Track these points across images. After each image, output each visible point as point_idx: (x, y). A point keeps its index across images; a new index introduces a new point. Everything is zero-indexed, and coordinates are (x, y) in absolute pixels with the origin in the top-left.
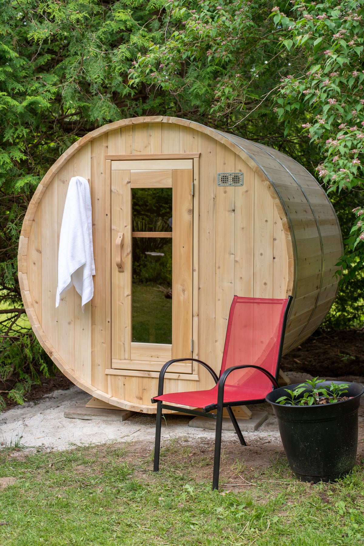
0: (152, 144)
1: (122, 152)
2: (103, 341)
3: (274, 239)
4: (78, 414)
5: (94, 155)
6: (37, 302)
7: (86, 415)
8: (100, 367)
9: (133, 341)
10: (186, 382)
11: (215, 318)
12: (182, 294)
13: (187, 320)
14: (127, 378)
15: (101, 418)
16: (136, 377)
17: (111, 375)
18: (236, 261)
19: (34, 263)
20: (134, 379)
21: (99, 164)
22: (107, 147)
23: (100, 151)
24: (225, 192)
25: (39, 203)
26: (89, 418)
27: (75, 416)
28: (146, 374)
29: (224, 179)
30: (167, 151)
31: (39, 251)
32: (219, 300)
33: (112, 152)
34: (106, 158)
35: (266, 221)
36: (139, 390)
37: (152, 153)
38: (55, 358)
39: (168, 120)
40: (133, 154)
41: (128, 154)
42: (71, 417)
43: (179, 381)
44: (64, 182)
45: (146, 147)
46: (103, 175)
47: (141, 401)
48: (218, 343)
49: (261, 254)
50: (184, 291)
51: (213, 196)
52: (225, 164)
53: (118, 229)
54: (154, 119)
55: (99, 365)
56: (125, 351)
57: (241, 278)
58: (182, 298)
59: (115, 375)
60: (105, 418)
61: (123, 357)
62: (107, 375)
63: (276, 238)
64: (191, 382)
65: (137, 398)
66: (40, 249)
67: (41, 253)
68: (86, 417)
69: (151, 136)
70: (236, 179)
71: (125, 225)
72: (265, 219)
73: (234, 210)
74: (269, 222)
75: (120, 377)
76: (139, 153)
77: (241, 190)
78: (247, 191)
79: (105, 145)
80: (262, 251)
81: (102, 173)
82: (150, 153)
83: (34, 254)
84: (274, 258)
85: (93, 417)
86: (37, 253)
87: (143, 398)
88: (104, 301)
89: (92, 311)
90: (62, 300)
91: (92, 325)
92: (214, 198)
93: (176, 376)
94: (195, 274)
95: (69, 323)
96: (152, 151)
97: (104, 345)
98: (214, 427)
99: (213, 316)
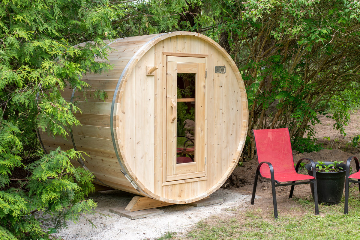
0: (186, 48)
1: (171, 51)
2: (161, 166)
3: (237, 101)
4: (140, 215)
5: (156, 51)
7: (144, 215)
8: (159, 182)
9: (177, 163)
10: (201, 181)
12: (201, 133)
13: (203, 147)
14: (173, 186)
15: (152, 214)
16: (178, 184)
17: (165, 186)
18: (223, 113)
19: (121, 121)
20: (177, 185)
21: (159, 57)
22: (163, 47)
23: (160, 50)
24: (218, 76)
26: (146, 216)
27: (138, 217)
28: (183, 182)
29: (218, 69)
30: (193, 52)
31: (124, 113)
32: (215, 134)
33: (166, 51)
34: (163, 54)
35: (234, 92)
36: (179, 191)
38: (139, 181)
40: (177, 53)
41: (174, 52)
42: (136, 218)
43: (198, 182)
44: (139, 68)
45: (183, 49)
46: (161, 64)
47: (180, 198)
48: (215, 158)
49: (232, 109)
50: (202, 131)
51: (213, 79)
52: (218, 61)
53: (171, 97)
54: (192, 34)
56: (173, 170)
57: (224, 122)
58: (201, 135)
59: (167, 185)
60: (155, 214)
61: (172, 174)
62: (163, 186)
64: (204, 181)
65: (178, 196)
66: (124, 111)
67: (125, 114)
68: (144, 216)
69: (185, 43)
70: (223, 70)
71: (174, 94)
73: (222, 86)
75: (170, 186)
76: (179, 52)
77: (225, 75)
78: (227, 76)
79: (162, 46)
80: (232, 107)
81: (160, 63)
82: (185, 53)
83: (121, 115)
85: (148, 215)
87: (181, 196)
88: (162, 141)
89: (155, 148)
90: (138, 143)
91: (155, 157)
92: (214, 80)
93: (197, 179)
94: (206, 121)
95: (142, 158)
96: (186, 52)
97: (162, 168)
98: (208, 204)
99: (213, 144)
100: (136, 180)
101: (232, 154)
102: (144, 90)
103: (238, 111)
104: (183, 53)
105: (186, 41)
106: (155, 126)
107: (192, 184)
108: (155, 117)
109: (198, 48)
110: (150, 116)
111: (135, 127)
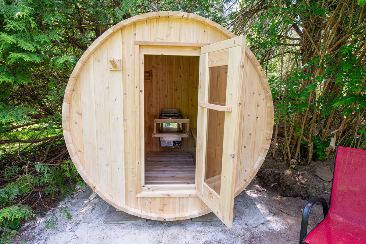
0: (172, 35)
1: (148, 39)
2: (134, 176)
3: (258, 106)
4: (114, 221)
5: (124, 40)
6: (80, 151)
14: (152, 198)
16: (159, 197)
17: (140, 197)
19: (76, 123)
20: (157, 199)
21: (128, 48)
22: (135, 34)
23: (130, 38)
24: (226, 73)
25: (78, 77)
26: (122, 222)
28: (166, 196)
30: (184, 40)
32: (218, 145)
33: (139, 39)
34: (135, 43)
35: (254, 93)
36: (161, 205)
37: (172, 41)
38: (98, 191)
39: (188, 15)
40: (157, 41)
41: (153, 40)
42: (109, 223)
43: (190, 198)
44: (99, 61)
45: (167, 37)
47: (162, 212)
49: (249, 115)
51: (217, 75)
54: (177, 14)
55: (131, 192)
59: (143, 197)
62: (137, 197)
63: (260, 104)
65: (160, 210)
66: (80, 112)
67: (81, 115)
68: (120, 223)
69: (171, 28)
72: (253, 92)
74: (255, 94)
75: (147, 198)
76: (161, 41)
79: (133, 32)
80: (249, 113)
81: (131, 55)
82: (170, 41)
83: (75, 116)
84: (257, 118)
85: (125, 222)
86: (78, 115)
87: (164, 210)
88: (135, 149)
89: (125, 156)
90: (101, 149)
91: (125, 165)
92: (218, 77)
95: (107, 165)
97: (135, 178)
98: (209, 220)
99: (214, 156)
101: (246, 171)
102: (108, 88)
103: (258, 119)
104: (167, 41)
105: (172, 25)
106: (124, 131)
107: (180, 199)
108: (125, 120)
109: (192, 35)
110: (118, 119)
111: (97, 131)
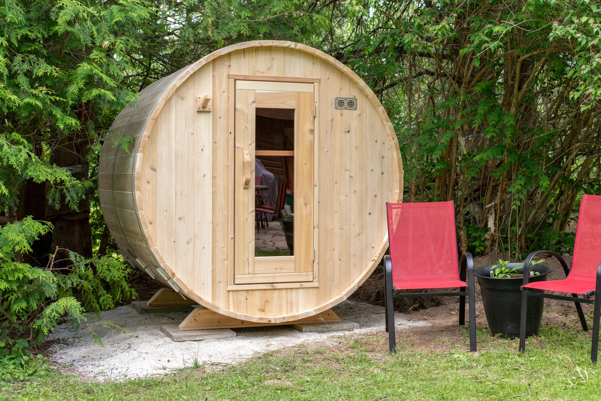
0: (274, 66)
1: (245, 72)
2: (224, 258)
3: (383, 157)
4: (189, 336)
5: (215, 74)
6: (151, 223)
7: (198, 336)
8: (221, 284)
9: (255, 256)
10: (306, 290)
11: (332, 229)
12: (304, 207)
13: (309, 232)
14: (250, 292)
15: (213, 336)
16: (259, 290)
17: (233, 291)
18: (351, 177)
19: (148, 182)
20: (257, 292)
21: (221, 82)
22: (230, 66)
23: (223, 71)
24: (342, 115)
26: (201, 338)
27: (186, 339)
28: (269, 287)
29: (340, 103)
30: (289, 74)
31: (154, 170)
32: (336, 212)
33: (234, 71)
34: (229, 77)
35: (376, 141)
36: (261, 302)
37: (275, 76)
38: (178, 279)
39: (296, 45)
40: (256, 75)
41: (251, 74)
42: (182, 340)
43: (301, 290)
44: (183, 99)
45: (269, 69)
46: (225, 93)
47: (263, 313)
48: (335, 251)
49: (372, 170)
50: (306, 204)
51: (330, 118)
52: (341, 89)
53: (243, 146)
54: (283, 43)
55: (220, 282)
56: (249, 266)
57: (355, 191)
58: (304, 212)
59: (237, 291)
60: (218, 336)
61: (247, 272)
62: (229, 291)
63: (385, 156)
64: (311, 290)
65: (260, 310)
66: (155, 168)
67: (155, 171)
68: (198, 338)
69: (273, 59)
70: (352, 104)
71: (250, 142)
72: (375, 140)
73: (349, 131)
74: (378, 142)
75: (242, 292)
76: (262, 75)
77: (355, 113)
78: (360, 115)
79: (227, 64)
80: (372, 167)
81: (224, 92)
82: (272, 76)
83: (148, 173)
84: (382, 173)
85: (206, 337)
86: (151, 172)
87: (266, 311)
88: (226, 218)
89: (213, 229)
90: (180, 219)
91: (213, 243)
92: (332, 120)
93: (298, 285)
94: (316, 189)
95: (188, 243)
96: (274, 73)
97: (226, 262)
99: (331, 227)
100: (173, 277)
101: (373, 247)
102: (193, 134)
103: (384, 175)
104: (269, 76)
105: (274, 56)
106: (213, 193)
107: (287, 293)
108: (214, 178)
109: (299, 67)
110: (204, 176)
111: (176, 193)
